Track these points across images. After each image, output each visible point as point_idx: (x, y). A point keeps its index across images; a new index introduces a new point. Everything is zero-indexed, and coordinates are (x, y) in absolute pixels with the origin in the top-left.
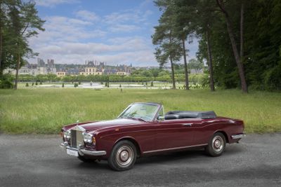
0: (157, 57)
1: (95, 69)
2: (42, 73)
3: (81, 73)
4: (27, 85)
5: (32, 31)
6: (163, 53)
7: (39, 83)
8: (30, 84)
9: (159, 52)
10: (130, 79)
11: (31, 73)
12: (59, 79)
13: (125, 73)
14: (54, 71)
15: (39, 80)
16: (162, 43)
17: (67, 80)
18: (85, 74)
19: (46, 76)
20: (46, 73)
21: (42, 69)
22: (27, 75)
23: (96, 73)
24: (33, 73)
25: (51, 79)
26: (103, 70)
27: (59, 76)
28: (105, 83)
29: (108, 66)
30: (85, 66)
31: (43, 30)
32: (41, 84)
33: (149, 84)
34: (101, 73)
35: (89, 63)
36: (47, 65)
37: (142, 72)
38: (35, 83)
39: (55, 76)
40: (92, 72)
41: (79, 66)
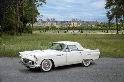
0: (108, 16)
1: (76, 23)
2: (48, 26)
3: (69, 26)
4: (41, 32)
5: (40, 4)
6: (111, 14)
7: (47, 30)
8: (42, 31)
9: (109, 13)
10: (95, 28)
11: (43, 26)
12: (57, 29)
13: (92, 26)
14: (55, 25)
15: (47, 29)
16: (111, 8)
17: (61, 29)
18: (71, 26)
19: (50, 27)
20: (50, 25)
21: (48, 23)
22: (41, 27)
23: (76, 26)
24: (44, 26)
25: (53, 28)
26: (80, 24)
27: (57, 27)
28: (81, 31)
29: (83, 22)
30: (71, 22)
31: (46, 3)
32: (48, 31)
33: (106, 31)
34: (79, 26)
35: (73, 20)
36: (51, 21)
37: (102, 25)
38: (45, 30)
39: (55, 27)
40: (75, 25)
41: (68, 22)
